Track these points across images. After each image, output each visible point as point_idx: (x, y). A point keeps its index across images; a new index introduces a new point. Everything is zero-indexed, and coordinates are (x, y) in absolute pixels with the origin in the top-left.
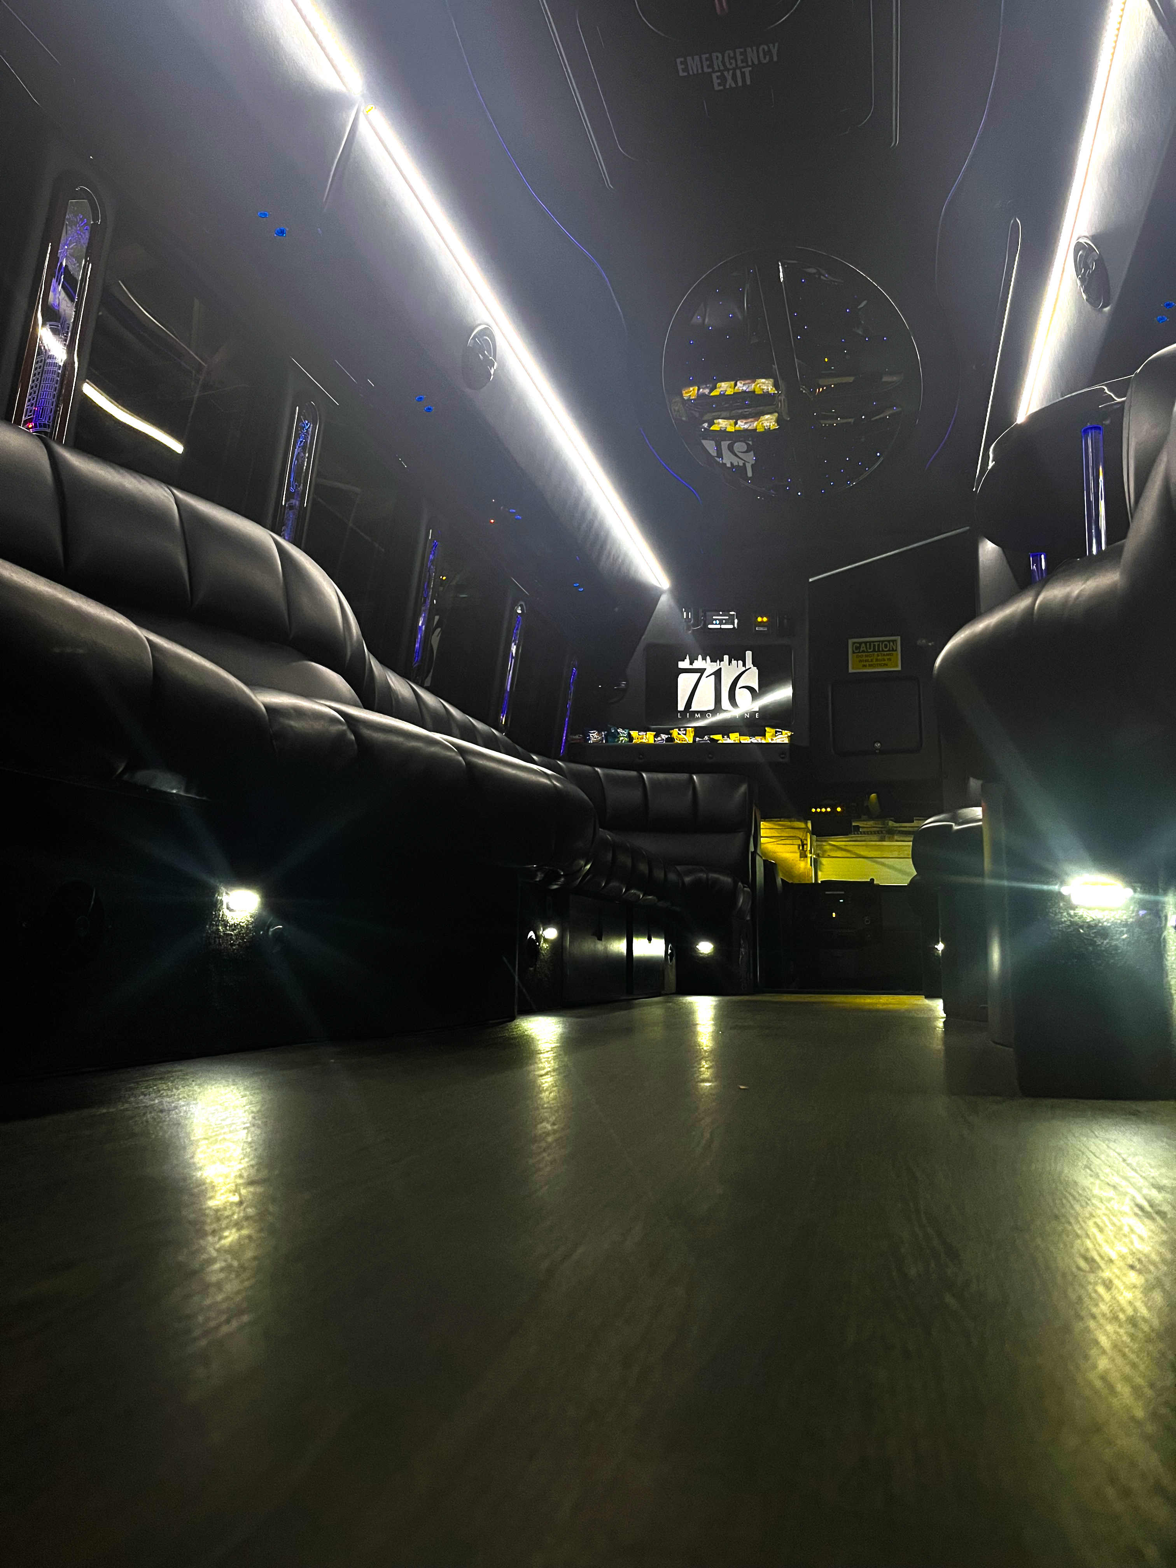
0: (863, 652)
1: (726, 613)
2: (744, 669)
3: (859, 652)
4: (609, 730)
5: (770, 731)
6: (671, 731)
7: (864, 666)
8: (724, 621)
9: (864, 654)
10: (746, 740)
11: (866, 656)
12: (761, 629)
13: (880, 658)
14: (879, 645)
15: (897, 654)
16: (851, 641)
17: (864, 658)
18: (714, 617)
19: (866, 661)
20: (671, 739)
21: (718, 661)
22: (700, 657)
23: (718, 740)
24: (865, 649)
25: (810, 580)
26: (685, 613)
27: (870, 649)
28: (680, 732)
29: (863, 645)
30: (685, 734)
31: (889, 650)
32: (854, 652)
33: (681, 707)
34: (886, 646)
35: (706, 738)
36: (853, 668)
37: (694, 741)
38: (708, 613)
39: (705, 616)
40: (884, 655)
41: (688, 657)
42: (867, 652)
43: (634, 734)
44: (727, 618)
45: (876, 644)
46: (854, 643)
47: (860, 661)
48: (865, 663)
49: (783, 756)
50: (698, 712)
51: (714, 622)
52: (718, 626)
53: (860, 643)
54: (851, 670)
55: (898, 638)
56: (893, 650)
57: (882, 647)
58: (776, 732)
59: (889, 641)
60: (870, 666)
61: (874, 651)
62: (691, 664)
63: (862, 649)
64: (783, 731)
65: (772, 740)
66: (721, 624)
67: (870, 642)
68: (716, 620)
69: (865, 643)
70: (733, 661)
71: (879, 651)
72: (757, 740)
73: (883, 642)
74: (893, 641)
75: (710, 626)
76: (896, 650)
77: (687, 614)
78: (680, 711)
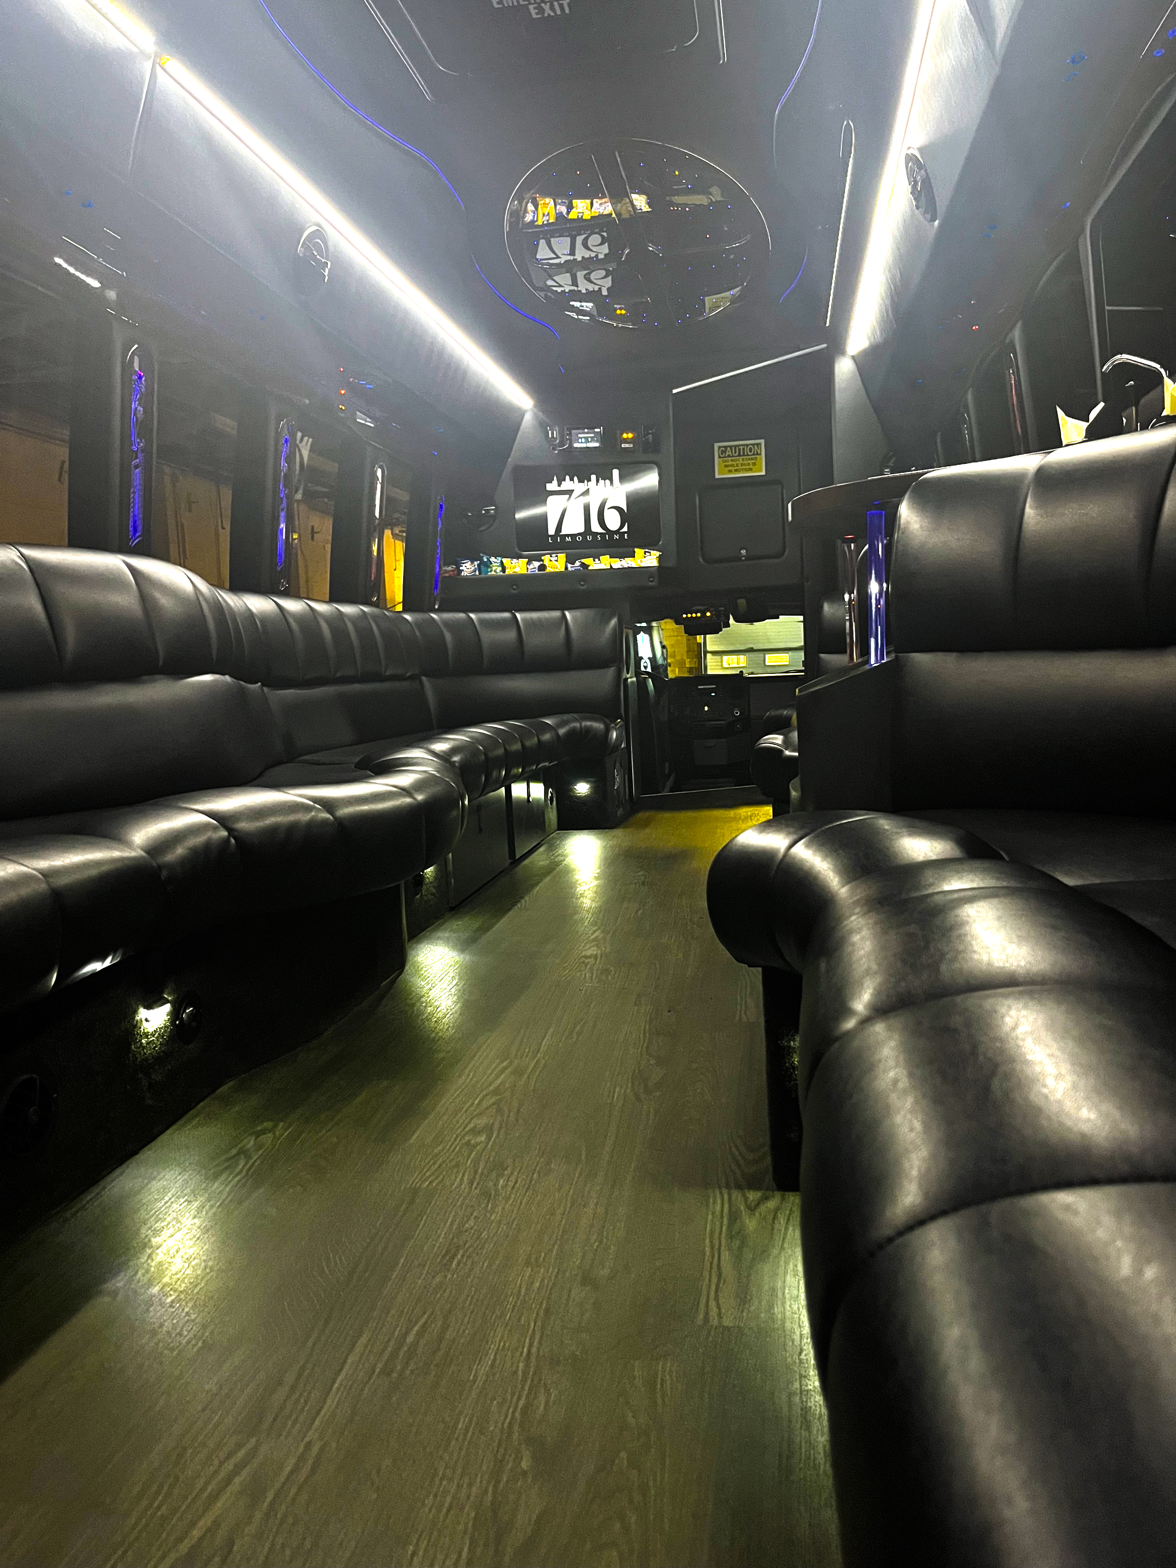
0: (729, 456)
1: (591, 431)
3: (725, 457)
4: (481, 559)
5: (639, 552)
6: (543, 558)
7: (730, 471)
8: (590, 439)
9: (730, 459)
10: (617, 564)
11: (732, 460)
12: (627, 446)
13: (745, 462)
14: (743, 449)
15: (761, 459)
16: (716, 445)
17: (730, 463)
18: (579, 436)
19: (732, 466)
20: (542, 567)
21: (586, 481)
22: (567, 478)
23: (589, 566)
24: (730, 453)
25: (675, 391)
26: (550, 432)
27: (735, 453)
28: (551, 559)
29: (729, 448)
30: (557, 561)
31: (754, 454)
32: (720, 457)
33: (552, 531)
34: (751, 450)
35: (577, 563)
36: (719, 474)
37: (566, 568)
38: (573, 431)
39: (570, 434)
40: (749, 459)
41: (555, 478)
42: (733, 456)
43: (506, 561)
44: (593, 435)
45: (741, 447)
46: (719, 447)
47: (726, 466)
48: (730, 468)
49: (652, 579)
50: (568, 535)
51: (580, 440)
52: (584, 445)
53: (726, 447)
54: (717, 476)
55: (762, 441)
56: (758, 454)
57: (747, 450)
58: (645, 553)
59: (753, 445)
60: (736, 470)
61: (739, 455)
62: (559, 485)
63: (727, 453)
64: (652, 551)
65: (641, 562)
66: (587, 442)
67: (735, 446)
68: (581, 438)
69: (731, 447)
70: (600, 481)
71: (744, 455)
72: (627, 563)
73: (747, 445)
74: (758, 445)
75: (576, 445)
76: (760, 454)
77: (553, 434)
78: (551, 536)
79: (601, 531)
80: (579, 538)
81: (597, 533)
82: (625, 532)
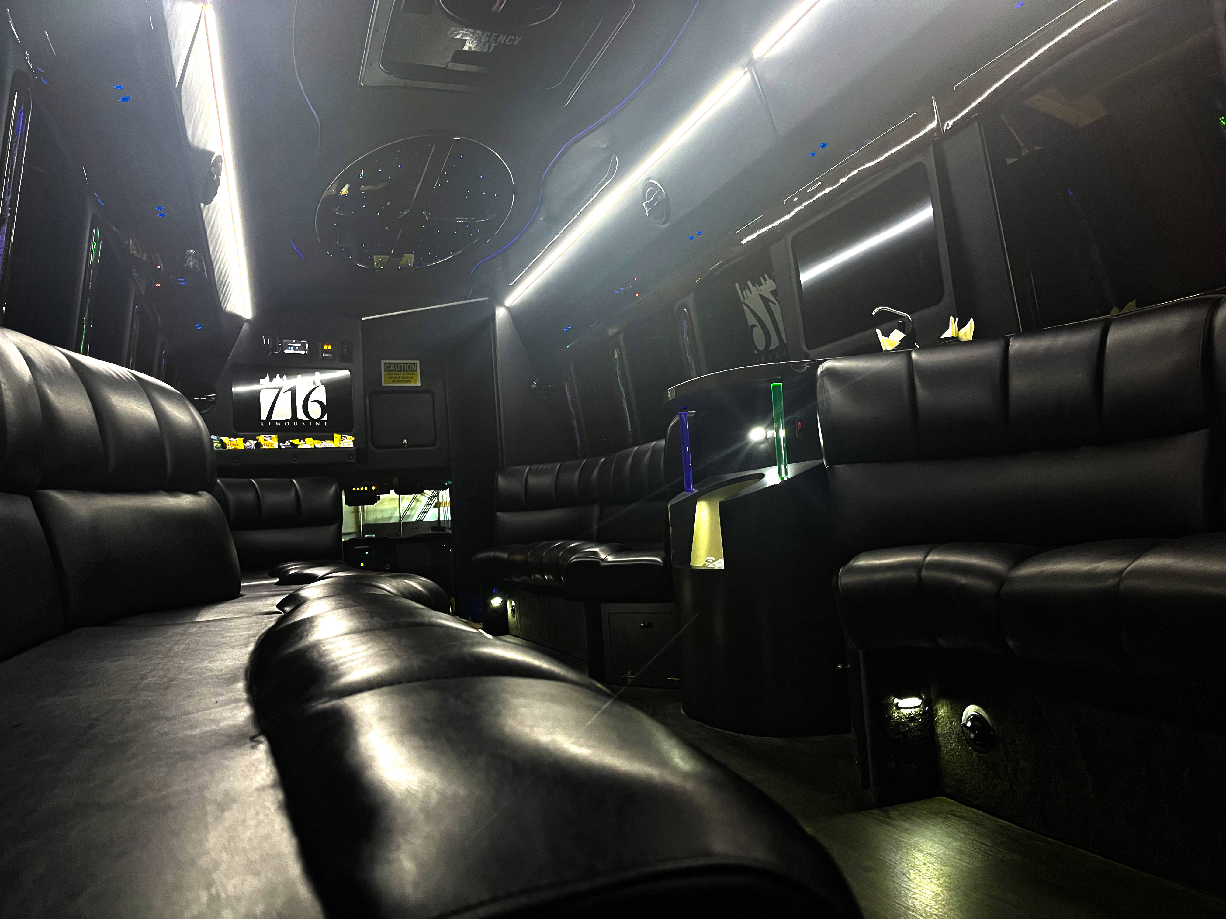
0: (392, 370)
1: (299, 342)
2: (314, 387)
3: (389, 371)
5: (337, 436)
6: (257, 438)
7: (394, 381)
8: (297, 348)
9: (393, 373)
10: (319, 444)
11: (395, 374)
12: (327, 355)
13: (405, 376)
14: (404, 366)
15: (417, 374)
16: (383, 362)
17: (394, 376)
18: (289, 344)
19: (396, 378)
20: (258, 445)
21: (293, 379)
22: (278, 376)
23: (297, 445)
24: (393, 368)
25: (363, 319)
26: (265, 340)
27: (398, 368)
28: (265, 438)
29: (392, 365)
30: (270, 440)
31: (411, 371)
32: (385, 371)
33: (264, 417)
34: (409, 367)
35: (287, 443)
36: (385, 383)
37: (279, 446)
38: (284, 341)
39: (282, 343)
40: (408, 374)
41: (268, 375)
42: (396, 371)
43: (225, 439)
44: (300, 345)
45: (402, 365)
46: (385, 364)
47: (390, 378)
48: (394, 379)
49: (351, 457)
50: (278, 421)
51: (289, 348)
52: (292, 352)
53: (390, 364)
54: (383, 385)
55: (418, 362)
56: (414, 371)
57: (406, 367)
58: (342, 437)
59: (411, 364)
60: (398, 381)
61: (400, 370)
62: (271, 382)
63: (391, 369)
64: (347, 436)
65: (340, 444)
66: (295, 349)
67: (397, 364)
68: (290, 346)
69: (394, 364)
70: (305, 379)
71: (404, 371)
72: (328, 444)
73: (407, 364)
74: (414, 364)
75: (286, 351)
76: (416, 371)
77: (267, 341)
78: (263, 421)
79: (305, 418)
80: (287, 424)
81: (302, 421)
82: (325, 421)
